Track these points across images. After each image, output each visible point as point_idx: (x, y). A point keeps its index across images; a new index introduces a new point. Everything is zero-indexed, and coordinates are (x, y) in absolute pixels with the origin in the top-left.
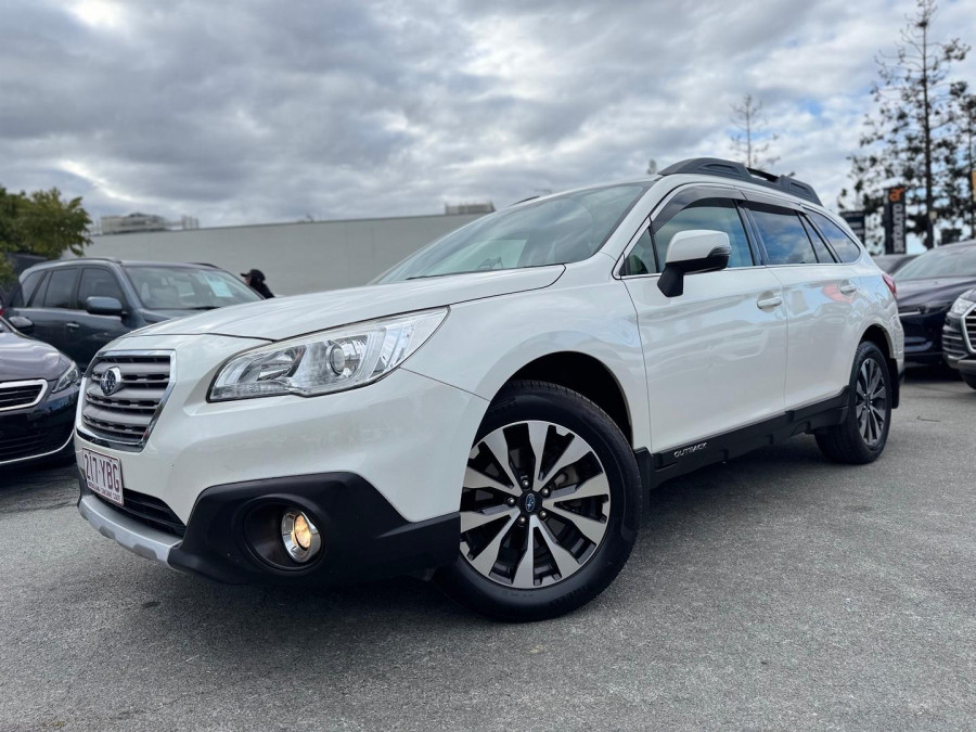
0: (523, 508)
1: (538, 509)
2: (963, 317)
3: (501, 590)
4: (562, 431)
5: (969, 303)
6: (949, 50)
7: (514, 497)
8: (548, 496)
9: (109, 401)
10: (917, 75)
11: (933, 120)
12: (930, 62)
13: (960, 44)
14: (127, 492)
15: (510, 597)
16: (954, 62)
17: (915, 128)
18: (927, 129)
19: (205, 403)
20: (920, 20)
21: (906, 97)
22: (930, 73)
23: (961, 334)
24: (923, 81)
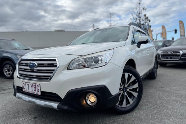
0: (123, 91)
1: (126, 91)
2: (160, 53)
3: (120, 108)
4: (131, 75)
5: (160, 51)
6: (143, 8)
7: (122, 89)
8: (128, 88)
9: (34, 70)
10: (139, 12)
11: (141, 20)
12: (141, 10)
13: (145, 8)
14: (42, 92)
15: (122, 109)
16: (144, 11)
17: (138, 21)
18: (140, 22)
19: (67, 70)
20: (139, 3)
21: (137, 16)
22: (141, 12)
23: (160, 56)
24: (140, 13)
